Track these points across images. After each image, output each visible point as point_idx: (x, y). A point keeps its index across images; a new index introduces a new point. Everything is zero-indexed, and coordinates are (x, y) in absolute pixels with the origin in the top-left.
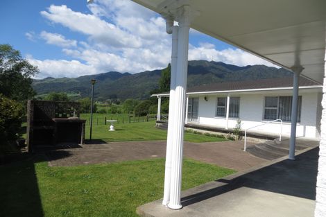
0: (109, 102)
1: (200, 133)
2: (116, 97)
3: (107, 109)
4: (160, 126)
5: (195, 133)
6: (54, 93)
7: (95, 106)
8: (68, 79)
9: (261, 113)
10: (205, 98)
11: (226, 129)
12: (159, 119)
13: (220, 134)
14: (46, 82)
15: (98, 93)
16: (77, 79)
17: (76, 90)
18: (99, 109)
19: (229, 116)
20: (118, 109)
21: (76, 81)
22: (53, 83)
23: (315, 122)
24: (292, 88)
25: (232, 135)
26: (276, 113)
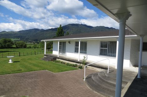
0: (34, 43)
1: (64, 63)
2: (37, 40)
3: (32, 46)
4: (45, 58)
5: (62, 63)
6: (4, 38)
7: (26, 45)
8: (14, 32)
9: (98, 51)
10: (69, 42)
11: (79, 60)
12: (45, 53)
13: (75, 63)
14: (2, 33)
15: (29, 39)
16: (18, 32)
17: (18, 37)
18: (28, 46)
19: (80, 53)
20: (37, 46)
21: (17, 33)
22: (6, 34)
23: (129, 57)
24: (118, 36)
25: (81, 65)
26: (106, 52)
